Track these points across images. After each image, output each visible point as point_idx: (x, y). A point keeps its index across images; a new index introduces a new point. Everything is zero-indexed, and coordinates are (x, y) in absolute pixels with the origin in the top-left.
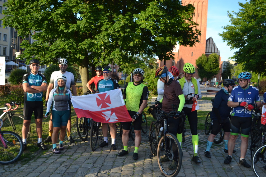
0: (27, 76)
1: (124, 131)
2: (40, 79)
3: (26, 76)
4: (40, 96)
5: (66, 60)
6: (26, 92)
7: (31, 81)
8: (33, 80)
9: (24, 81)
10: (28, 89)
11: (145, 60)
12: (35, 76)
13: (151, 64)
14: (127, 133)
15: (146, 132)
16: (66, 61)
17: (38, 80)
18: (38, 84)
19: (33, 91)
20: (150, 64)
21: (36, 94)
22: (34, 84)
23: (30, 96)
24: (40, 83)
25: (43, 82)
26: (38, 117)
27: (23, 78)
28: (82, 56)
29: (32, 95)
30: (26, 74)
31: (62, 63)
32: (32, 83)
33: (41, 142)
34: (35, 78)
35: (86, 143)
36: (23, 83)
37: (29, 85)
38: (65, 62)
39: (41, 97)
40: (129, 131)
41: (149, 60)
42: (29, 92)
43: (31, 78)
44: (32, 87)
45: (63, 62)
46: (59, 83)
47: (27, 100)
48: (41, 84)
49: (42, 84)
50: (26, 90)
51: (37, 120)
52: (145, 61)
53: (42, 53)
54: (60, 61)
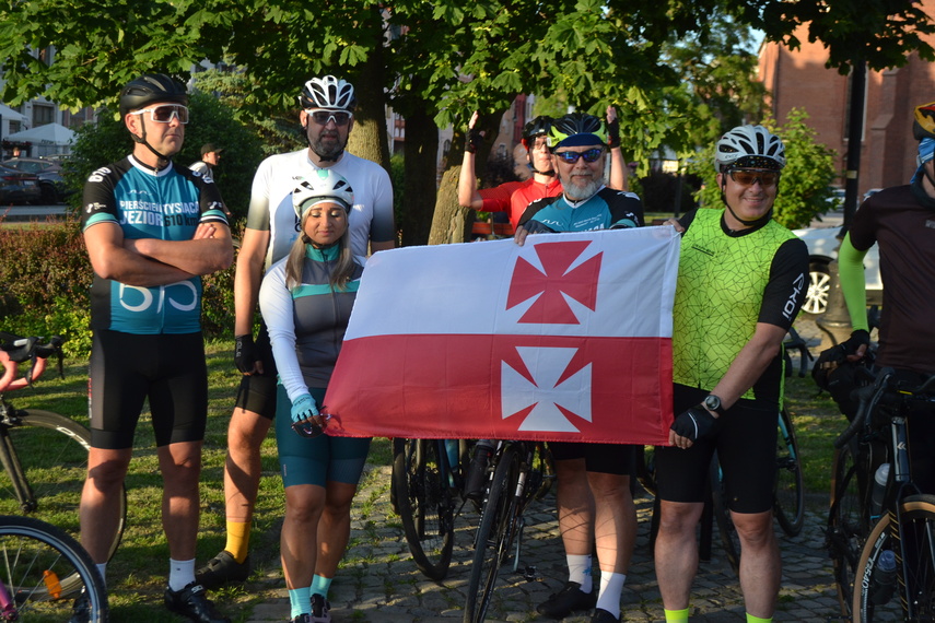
0: (111, 181)
1: (669, 508)
2: (186, 198)
3: (101, 179)
4: (189, 302)
5: (344, 83)
6: (110, 277)
7: (132, 211)
8: (144, 205)
9: (94, 211)
10: (122, 262)
11: (685, 69)
12: (160, 180)
13: (725, 90)
14: (692, 520)
15: (800, 524)
16: (346, 89)
17: (175, 208)
18: (174, 229)
19: (149, 272)
20: (719, 90)
21: (163, 293)
22: (149, 232)
23: (132, 303)
24: (189, 223)
25: (206, 216)
26: (175, 433)
27: (88, 192)
28: (354, 47)
29: (139, 299)
30: (104, 170)
31: (323, 102)
32: (137, 222)
33: (189, 586)
34: (155, 195)
35: (450, 589)
36: (89, 222)
37: (124, 237)
38: (338, 99)
39: (192, 307)
40: (698, 507)
41: (710, 70)
42: (125, 277)
43: (133, 191)
44: (143, 246)
45: (327, 97)
46: (311, 223)
47: (114, 326)
48: (192, 227)
49: (202, 232)
50: (110, 264)
51: (168, 451)
52: (689, 75)
53: (114, 36)
54: (311, 90)
